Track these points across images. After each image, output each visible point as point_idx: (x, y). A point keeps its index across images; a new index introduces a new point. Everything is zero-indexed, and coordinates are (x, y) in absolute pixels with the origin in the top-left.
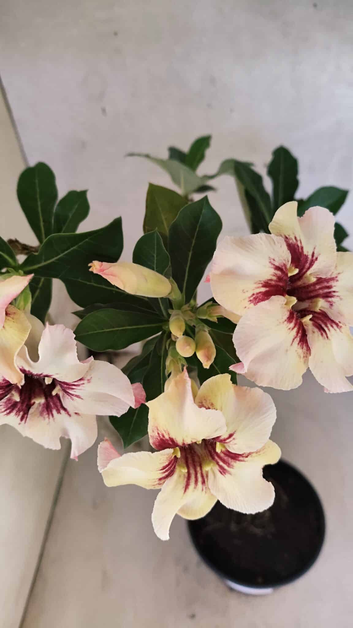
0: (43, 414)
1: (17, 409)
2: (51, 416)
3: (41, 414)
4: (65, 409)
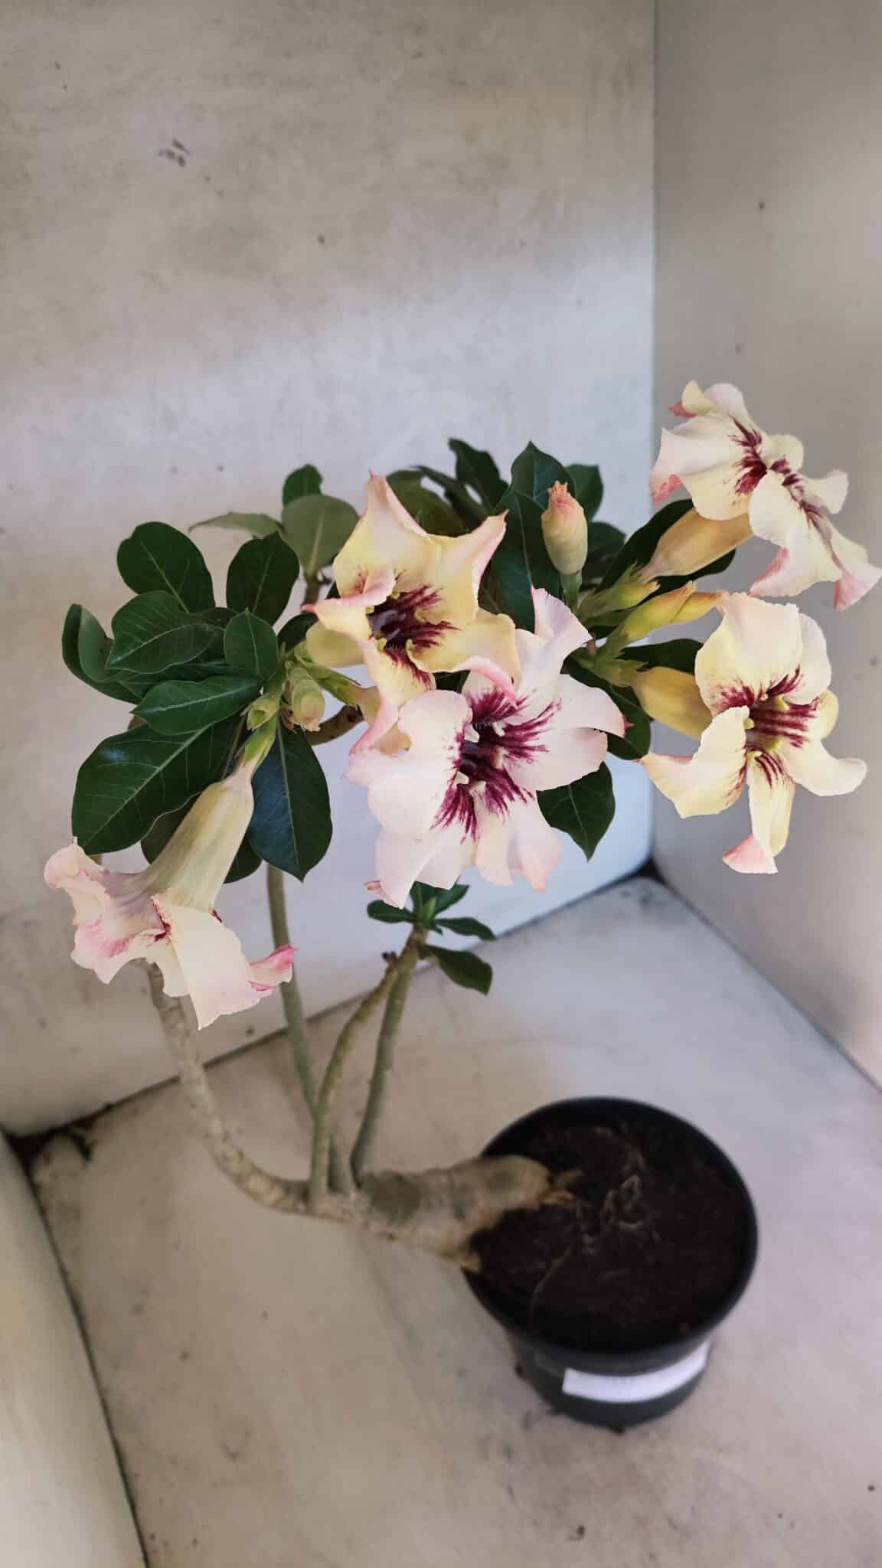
0: (492, 808)
4: (516, 789)
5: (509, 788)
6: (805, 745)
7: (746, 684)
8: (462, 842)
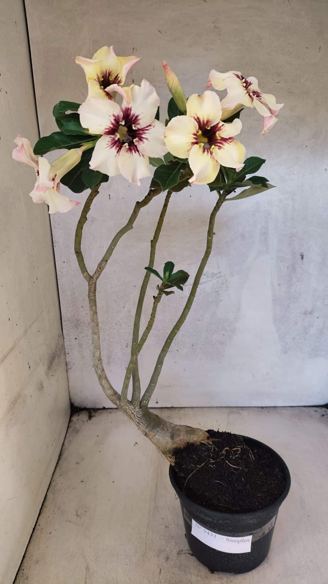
1: (116, 145)
2: (131, 153)
3: (127, 151)
4: (138, 151)
5: (136, 150)
6: (222, 149)
7: (198, 116)
8: (115, 157)
